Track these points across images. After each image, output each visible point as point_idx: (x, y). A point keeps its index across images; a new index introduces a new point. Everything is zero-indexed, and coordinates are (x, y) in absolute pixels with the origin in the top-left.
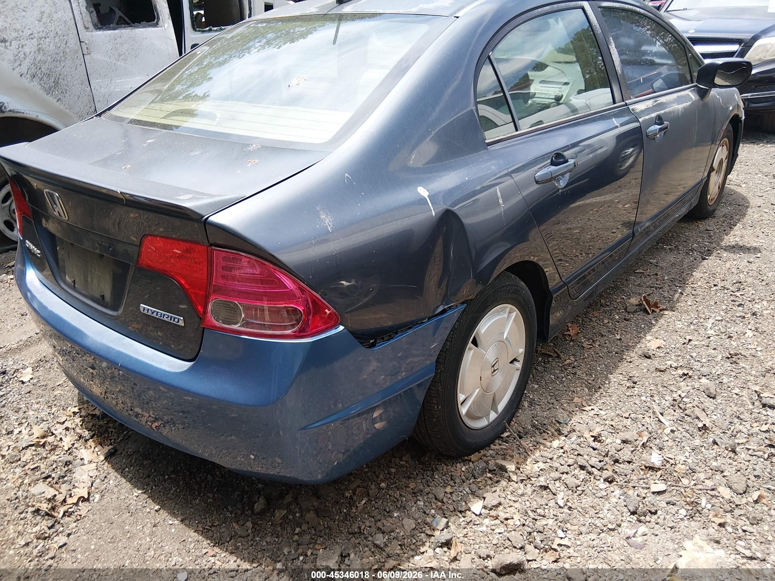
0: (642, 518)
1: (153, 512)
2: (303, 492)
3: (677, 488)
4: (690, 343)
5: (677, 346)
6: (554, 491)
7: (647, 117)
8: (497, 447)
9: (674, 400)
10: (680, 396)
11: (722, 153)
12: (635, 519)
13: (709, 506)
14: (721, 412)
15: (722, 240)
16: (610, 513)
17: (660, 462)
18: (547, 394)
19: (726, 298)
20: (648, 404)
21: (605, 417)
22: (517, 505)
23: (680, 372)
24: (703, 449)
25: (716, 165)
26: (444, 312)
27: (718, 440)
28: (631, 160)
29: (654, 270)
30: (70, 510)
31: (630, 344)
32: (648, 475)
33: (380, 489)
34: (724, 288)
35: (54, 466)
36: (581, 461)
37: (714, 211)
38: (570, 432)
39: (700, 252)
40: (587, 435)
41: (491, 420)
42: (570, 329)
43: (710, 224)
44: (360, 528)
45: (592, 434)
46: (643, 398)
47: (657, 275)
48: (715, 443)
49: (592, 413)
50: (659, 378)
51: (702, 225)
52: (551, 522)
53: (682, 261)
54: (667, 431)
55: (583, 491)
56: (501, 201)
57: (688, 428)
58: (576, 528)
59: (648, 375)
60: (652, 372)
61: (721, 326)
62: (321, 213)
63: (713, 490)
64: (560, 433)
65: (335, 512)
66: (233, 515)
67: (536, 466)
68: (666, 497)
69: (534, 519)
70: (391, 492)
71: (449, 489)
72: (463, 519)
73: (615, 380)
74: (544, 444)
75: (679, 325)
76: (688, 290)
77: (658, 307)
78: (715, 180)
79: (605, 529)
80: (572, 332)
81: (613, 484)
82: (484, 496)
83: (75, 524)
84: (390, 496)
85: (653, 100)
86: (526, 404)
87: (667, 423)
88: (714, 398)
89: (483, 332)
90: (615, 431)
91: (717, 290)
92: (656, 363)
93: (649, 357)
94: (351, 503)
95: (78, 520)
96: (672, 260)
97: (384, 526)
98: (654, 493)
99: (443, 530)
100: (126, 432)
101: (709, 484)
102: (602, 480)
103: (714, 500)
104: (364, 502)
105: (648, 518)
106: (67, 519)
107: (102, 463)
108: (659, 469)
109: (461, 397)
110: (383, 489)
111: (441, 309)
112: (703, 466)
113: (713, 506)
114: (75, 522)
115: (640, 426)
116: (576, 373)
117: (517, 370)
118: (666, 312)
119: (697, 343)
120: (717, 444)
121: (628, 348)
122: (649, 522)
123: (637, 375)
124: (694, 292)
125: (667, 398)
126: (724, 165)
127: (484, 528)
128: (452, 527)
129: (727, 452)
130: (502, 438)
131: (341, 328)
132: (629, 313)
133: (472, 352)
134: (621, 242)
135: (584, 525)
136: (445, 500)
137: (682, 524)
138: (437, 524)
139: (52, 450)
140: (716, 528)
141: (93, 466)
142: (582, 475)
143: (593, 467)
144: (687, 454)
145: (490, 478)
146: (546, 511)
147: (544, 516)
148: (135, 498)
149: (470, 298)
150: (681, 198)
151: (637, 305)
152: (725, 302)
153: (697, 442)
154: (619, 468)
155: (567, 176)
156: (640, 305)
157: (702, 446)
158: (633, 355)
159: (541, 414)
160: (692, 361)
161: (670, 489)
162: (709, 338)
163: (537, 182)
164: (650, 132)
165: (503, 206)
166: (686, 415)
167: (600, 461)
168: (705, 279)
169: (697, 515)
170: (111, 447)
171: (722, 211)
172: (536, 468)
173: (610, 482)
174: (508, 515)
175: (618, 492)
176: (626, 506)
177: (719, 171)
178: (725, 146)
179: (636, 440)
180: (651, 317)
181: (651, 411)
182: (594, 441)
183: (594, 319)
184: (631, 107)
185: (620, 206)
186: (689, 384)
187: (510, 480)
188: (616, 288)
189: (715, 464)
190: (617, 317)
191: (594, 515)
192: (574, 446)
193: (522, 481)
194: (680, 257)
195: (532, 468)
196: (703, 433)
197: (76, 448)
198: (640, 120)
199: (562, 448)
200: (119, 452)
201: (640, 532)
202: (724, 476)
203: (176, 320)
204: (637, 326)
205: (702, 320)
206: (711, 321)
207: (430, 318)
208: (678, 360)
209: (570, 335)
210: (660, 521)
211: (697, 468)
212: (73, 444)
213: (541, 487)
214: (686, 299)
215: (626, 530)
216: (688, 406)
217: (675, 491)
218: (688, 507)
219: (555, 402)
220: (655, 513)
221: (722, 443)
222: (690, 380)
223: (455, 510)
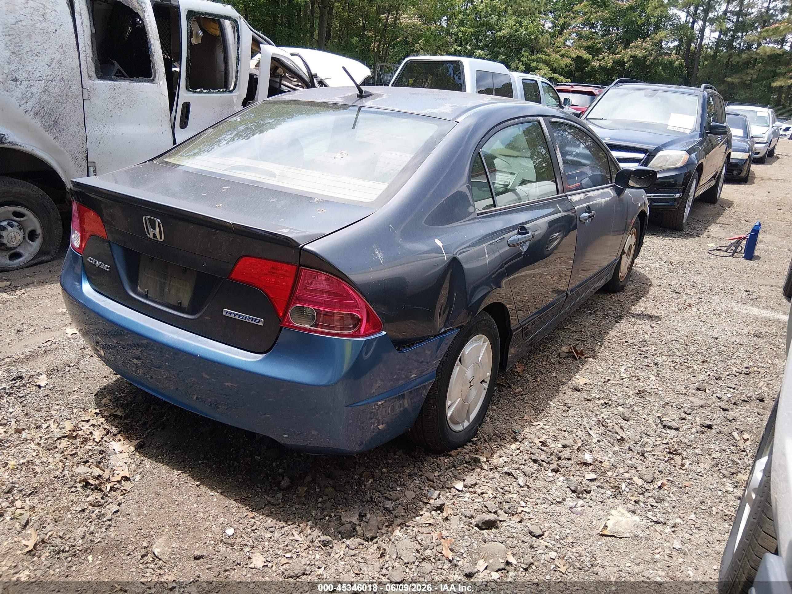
0: (580, 495)
1: (194, 486)
2: (318, 476)
3: (604, 478)
4: (609, 382)
5: (599, 383)
6: (516, 476)
7: (580, 206)
8: (469, 447)
9: (599, 421)
10: (603, 418)
11: (631, 240)
12: (575, 496)
13: (627, 490)
14: (633, 430)
15: (630, 309)
16: (557, 492)
17: (591, 460)
18: (503, 413)
19: (635, 351)
20: (580, 422)
21: (548, 430)
22: (489, 485)
23: (602, 401)
24: (621, 453)
25: (626, 249)
26: (445, 332)
27: (632, 448)
28: (555, 243)
29: (580, 328)
30: (115, 486)
31: (564, 380)
32: (583, 469)
33: (382, 473)
34: (633, 344)
35: (90, 454)
36: (534, 457)
37: (624, 286)
38: (523, 439)
39: (614, 317)
40: (536, 441)
41: (465, 427)
42: (517, 367)
43: (621, 296)
44: (371, 498)
45: (540, 440)
46: (576, 418)
47: (581, 331)
48: (630, 449)
49: (538, 427)
50: (587, 405)
51: (614, 297)
52: (515, 496)
53: (600, 323)
54: (595, 440)
55: (537, 477)
56: (487, 256)
57: (610, 439)
58: (534, 500)
59: (579, 403)
60: (582, 401)
61: (631, 371)
62: (376, 250)
63: (630, 479)
64: (515, 440)
65: (348, 489)
66: (263, 490)
67: (501, 459)
68: (597, 483)
69: (502, 493)
70: (391, 475)
71: (436, 473)
72: (449, 494)
73: (554, 405)
74: (505, 446)
75: (600, 369)
76: (606, 344)
77: (583, 355)
78: (625, 261)
79: (554, 502)
80: (519, 370)
81: (558, 473)
82: (465, 478)
83: (122, 497)
84: (391, 478)
85: (584, 194)
86: (488, 419)
87: (594, 436)
88: (628, 421)
89: (466, 353)
90: (556, 439)
91: (627, 346)
92: (584, 395)
93: (578, 390)
94: (360, 483)
95: (124, 494)
96: (593, 321)
97: (391, 495)
98: (588, 480)
99: (436, 499)
100: (149, 431)
101: (627, 475)
102: (550, 471)
103: (630, 486)
104: (370, 481)
105: (584, 496)
106: (113, 493)
107: (133, 453)
108: (591, 464)
109: (449, 403)
110: (384, 473)
111: (443, 330)
112: (622, 464)
113: (630, 489)
114: (121, 495)
115: (575, 437)
116: (524, 399)
117: (485, 389)
118: (590, 359)
119: (613, 382)
120: (632, 450)
121: (562, 383)
122: (585, 498)
123: (570, 402)
124: (610, 346)
125: (593, 419)
126: (633, 250)
127: (466, 499)
128: (442, 498)
129: (639, 456)
130: (473, 441)
131: (384, 333)
132: (561, 358)
133: (459, 367)
134: (552, 304)
135: (539, 499)
136: (435, 480)
137: (609, 501)
138: (432, 495)
139: (84, 441)
140: (633, 503)
141: (126, 455)
142: (536, 466)
143: (543, 461)
144: (610, 455)
145: (467, 468)
146: (511, 488)
147: (510, 492)
148: (176, 476)
149: (463, 324)
150: (600, 272)
151: (567, 353)
152: (634, 355)
153: (617, 448)
154: (561, 463)
155: (528, 243)
156: (570, 352)
157: (620, 452)
158: (566, 388)
159: (501, 426)
160: (611, 394)
161: (599, 478)
162: (623, 379)
163: (509, 245)
164: (582, 217)
165: (488, 258)
166: (608, 431)
167: (548, 458)
168: (618, 337)
169: (619, 495)
170: (138, 441)
171: (630, 287)
172: (501, 461)
173: (556, 472)
174: (484, 491)
175: (562, 478)
176: (568, 487)
177: (628, 255)
178: (633, 235)
179: (572, 446)
180: (578, 362)
181: (582, 427)
182: (542, 445)
183: (535, 361)
184: (569, 198)
185: (550, 278)
186: (609, 410)
187: (482, 469)
188: (550, 339)
189: (630, 462)
190: (553, 361)
191: (546, 492)
192: (527, 448)
193: (491, 470)
194: (598, 320)
195: (498, 461)
196: (621, 443)
197: (106, 441)
198: (576, 208)
199: (518, 449)
200: (147, 445)
201: (579, 505)
202: (637, 471)
203: (257, 321)
204: (568, 368)
205: (617, 367)
206: (624, 367)
207: (436, 336)
208: (600, 393)
209: (517, 372)
210: (594, 498)
211: (618, 465)
212: (102, 438)
213: (506, 473)
214: (604, 350)
215: (569, 503)
216: (609, 424)
217: (602, 480)
218: (612, 490)
219: (510, 419)
220: (589, 492)
221: (635, 449)
222: (609, 408)
223: (443, 487)
